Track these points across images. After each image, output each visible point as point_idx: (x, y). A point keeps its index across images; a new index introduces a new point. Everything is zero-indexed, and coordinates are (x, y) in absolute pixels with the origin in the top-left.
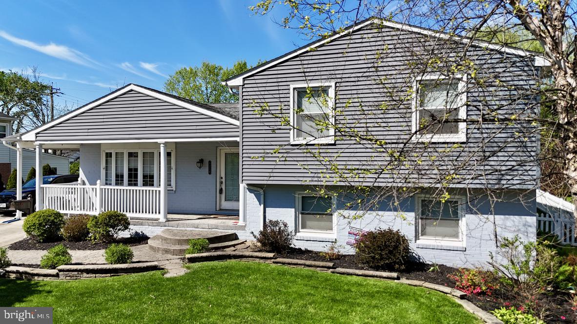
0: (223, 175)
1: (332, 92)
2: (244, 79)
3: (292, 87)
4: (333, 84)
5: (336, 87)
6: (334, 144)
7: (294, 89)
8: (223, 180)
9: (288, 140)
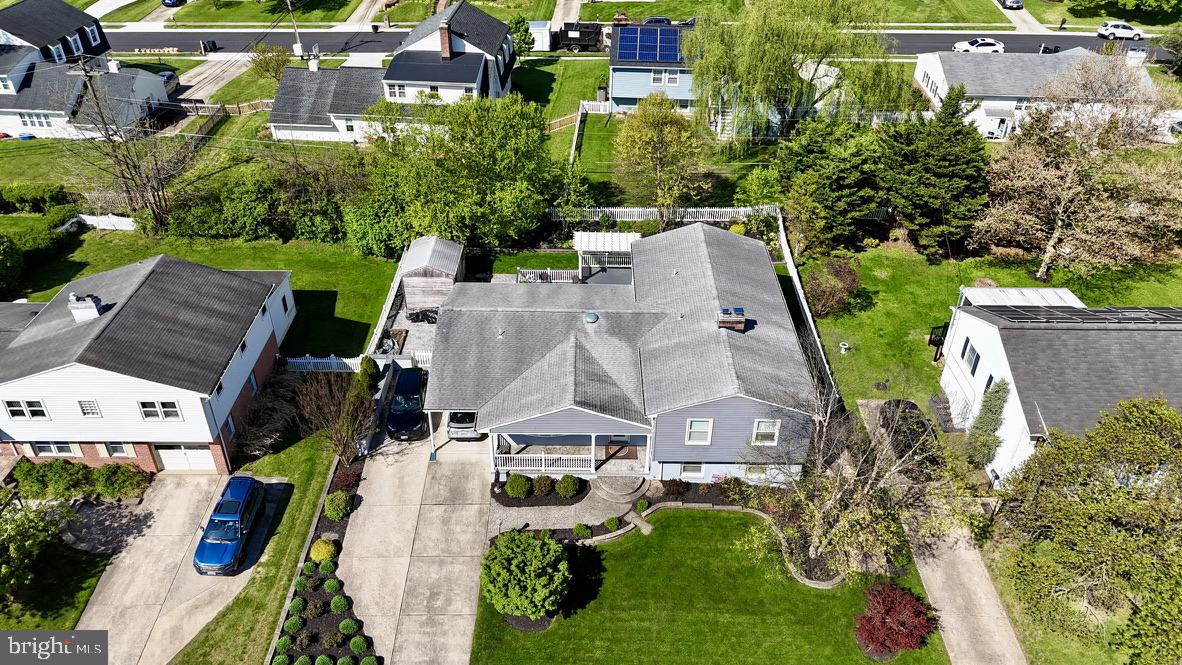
3: (688, 419)
4: (712, 419)
6: (711, 445)
9: (683, 442)
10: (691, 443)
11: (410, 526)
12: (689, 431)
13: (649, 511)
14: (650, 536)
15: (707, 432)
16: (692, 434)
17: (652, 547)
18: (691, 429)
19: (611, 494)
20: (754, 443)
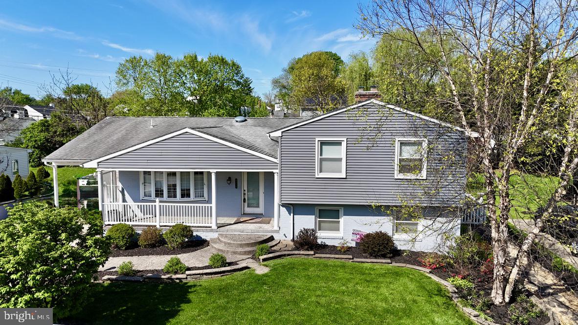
0: (246, 189)
1: (344, 144)
2: (282, 132)
3: (317, 139)
4: (345, 139)
5: (347, 141)
6: (346, 178)
7: (318, 141)
8: (246, 192)
9: (313, 174)
10: (322, 175)
12: (319, 157)
13: (271, 255)
14: (265, 275)
15: (340, 160)
16: (324, 163)
17: (265, 284)
18: (321, 155)
19: (229, 244)
20: (398, 175)
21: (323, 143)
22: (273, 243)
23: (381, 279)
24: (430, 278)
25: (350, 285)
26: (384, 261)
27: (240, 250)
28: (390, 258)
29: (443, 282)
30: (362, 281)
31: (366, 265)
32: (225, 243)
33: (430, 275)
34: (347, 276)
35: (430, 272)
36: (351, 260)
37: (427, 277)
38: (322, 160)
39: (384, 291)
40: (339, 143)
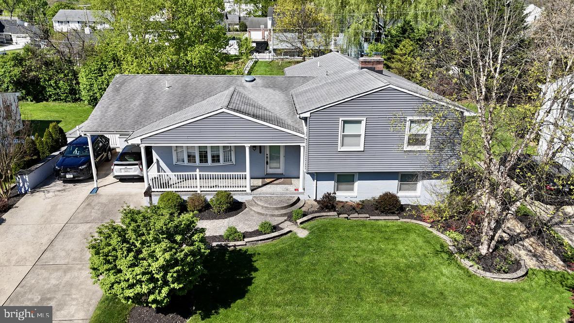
0: (268, 153)
1: (364, 123)
2: (312, 113)
3: (341, 119)
4: (365, 119)
6: (364, 151)
8: (268, 156)
9: (337, 148)
10: (343, 149)
11: (45, 241)
12: (342, 134)
13: (305, 218)
14: (307, 238)
15: (359, 136)
16: (345, 138)
17: (309, 247)
18: (343, 132)
19: (266, 207)
20: (407, 148)
21: (345, 122)
22: (300, 204)
23: (396, 236)
24: (432, 232)
25: (375, 244)
26: (394, 218)
27: (277, 212)
28: (397, 215)
29: (442, 236)
30: (383, 240)
31: (380, 222)
32: (263, 207)
33: (431, 230)
34: (370, 235)
35: (431, 227)
36: (368, 219)
37: (429, 231)
38: (344, 136)
39: (400, 247)
40: (359, 122)
